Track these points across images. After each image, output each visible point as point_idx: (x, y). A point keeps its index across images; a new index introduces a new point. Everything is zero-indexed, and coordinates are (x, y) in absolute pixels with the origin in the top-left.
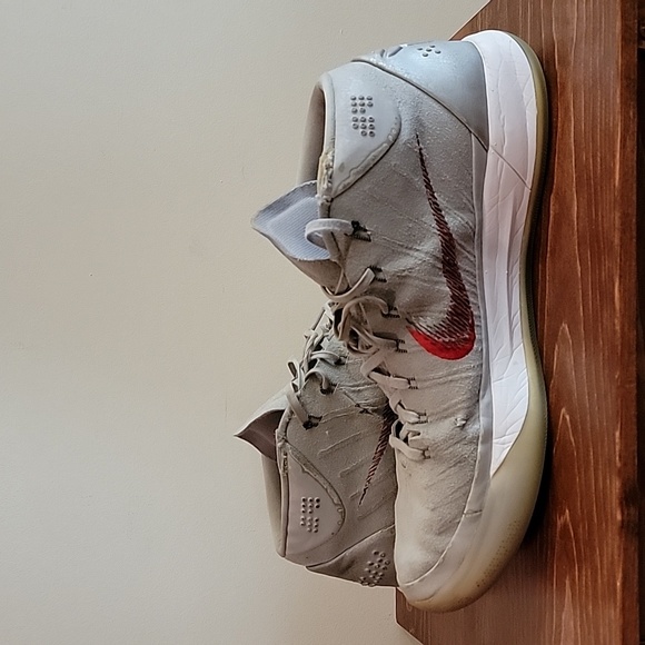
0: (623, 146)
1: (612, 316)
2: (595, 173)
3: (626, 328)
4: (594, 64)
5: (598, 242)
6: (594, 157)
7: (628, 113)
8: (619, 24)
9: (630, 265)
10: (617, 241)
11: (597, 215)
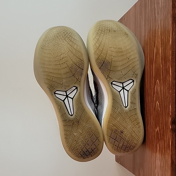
0: (172, 34)
1: (169, 77)
2: (165, 41)
3: (173, 80)
4: (165, 14)
5: (166, 59)
6: (165, 37)
7: (174, 26)
8: (171, 3)
9: (174, 64)
10: (170, 58)
11: (166, 52)
